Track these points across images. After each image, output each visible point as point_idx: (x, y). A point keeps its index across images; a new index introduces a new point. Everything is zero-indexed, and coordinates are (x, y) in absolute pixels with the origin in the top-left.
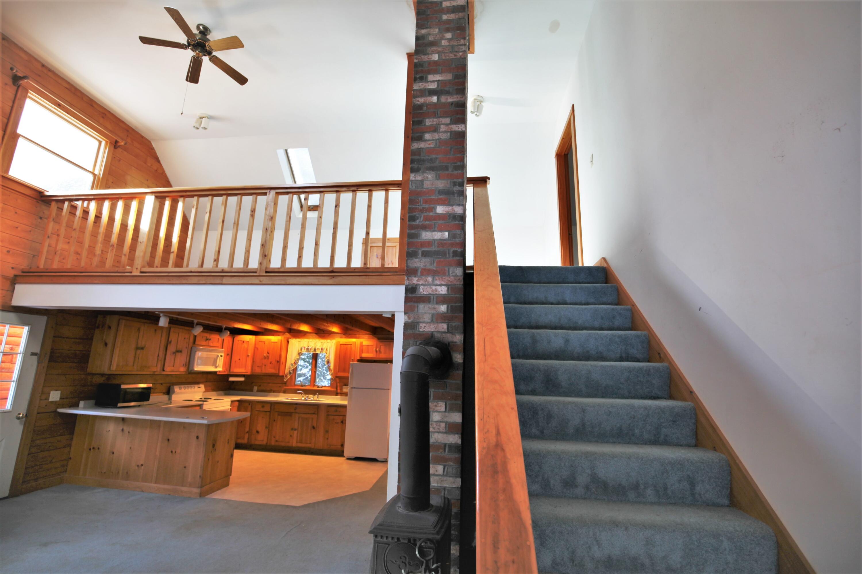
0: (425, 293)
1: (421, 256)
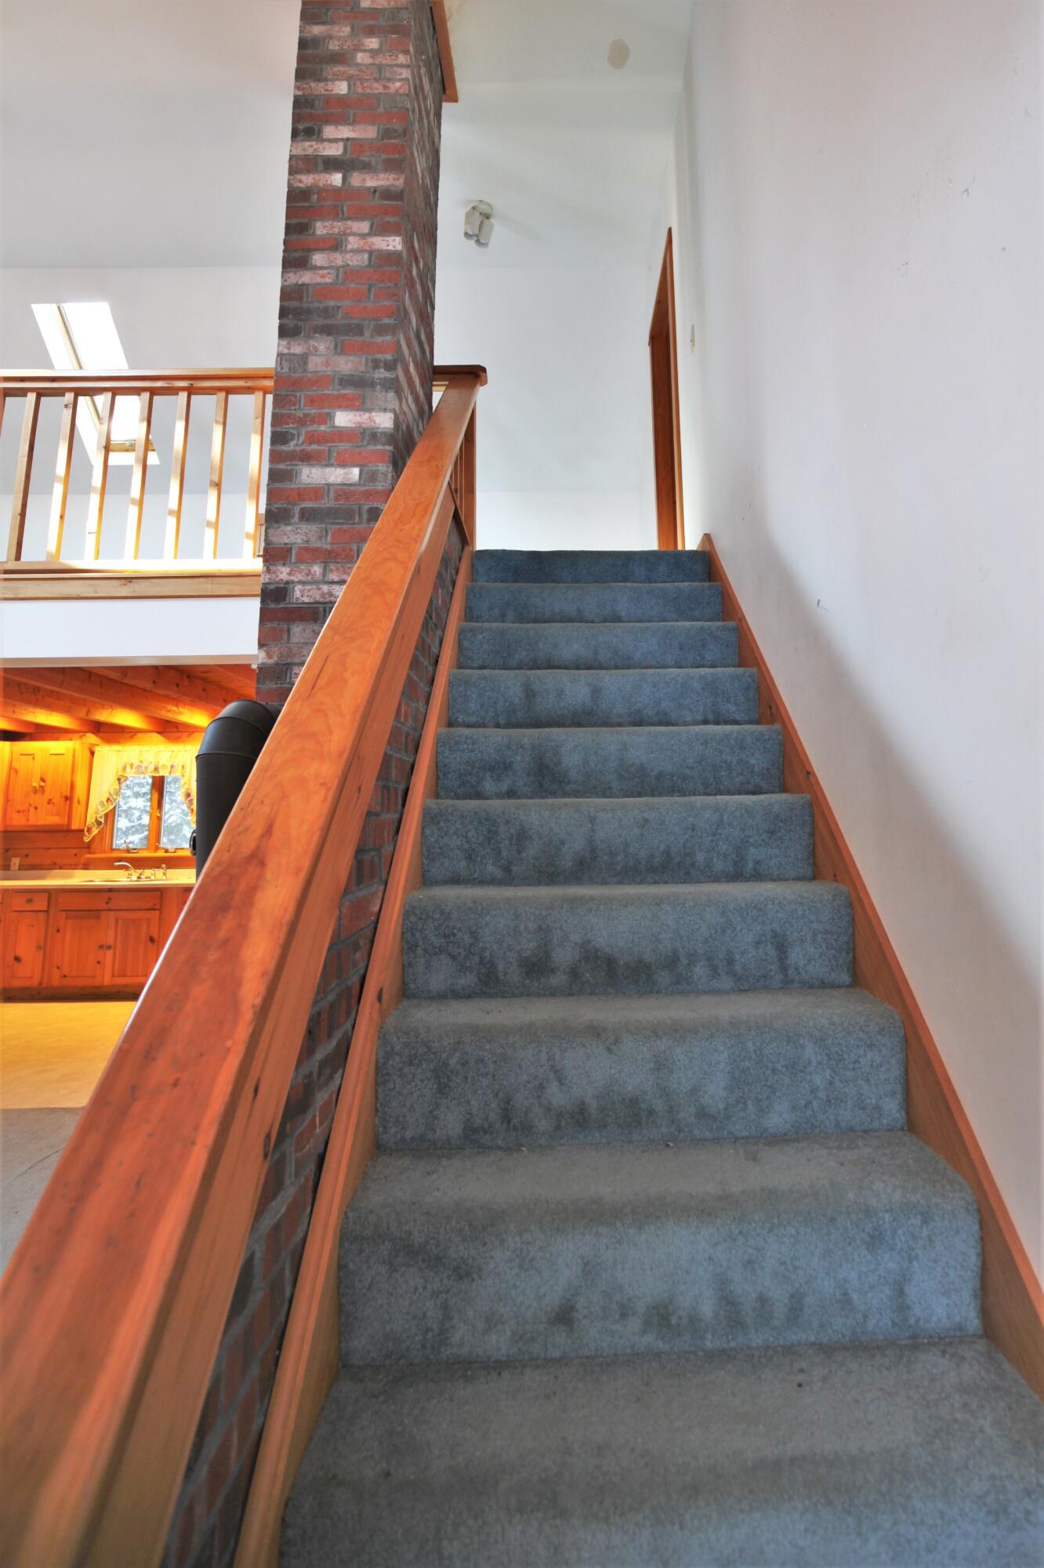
0: (306, 600)
1: (297, 520)
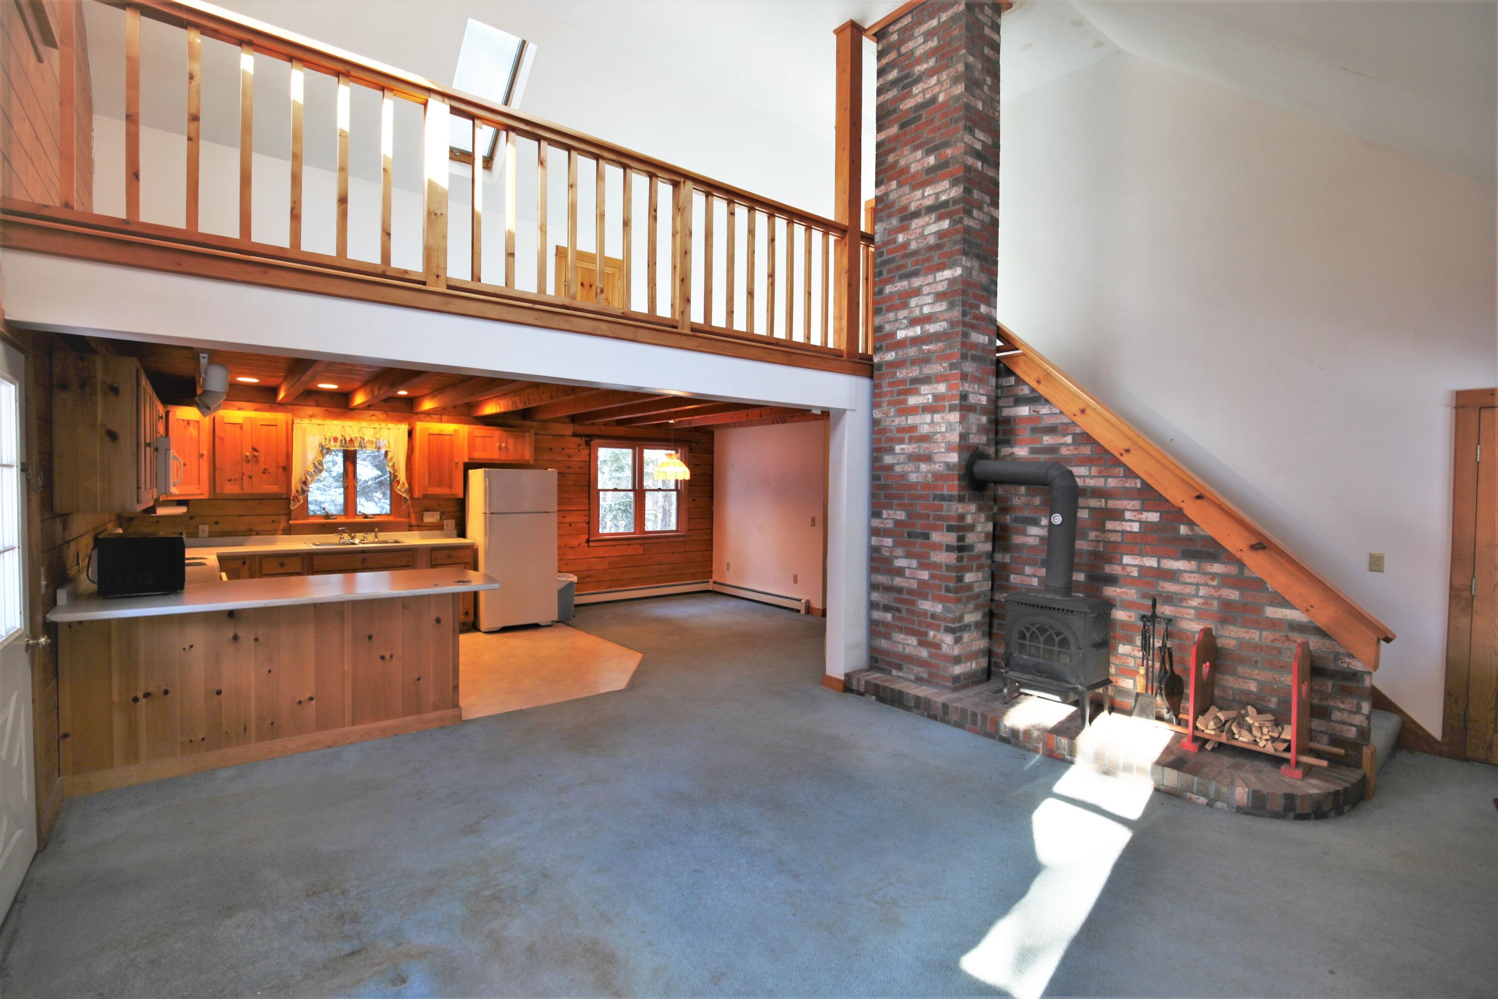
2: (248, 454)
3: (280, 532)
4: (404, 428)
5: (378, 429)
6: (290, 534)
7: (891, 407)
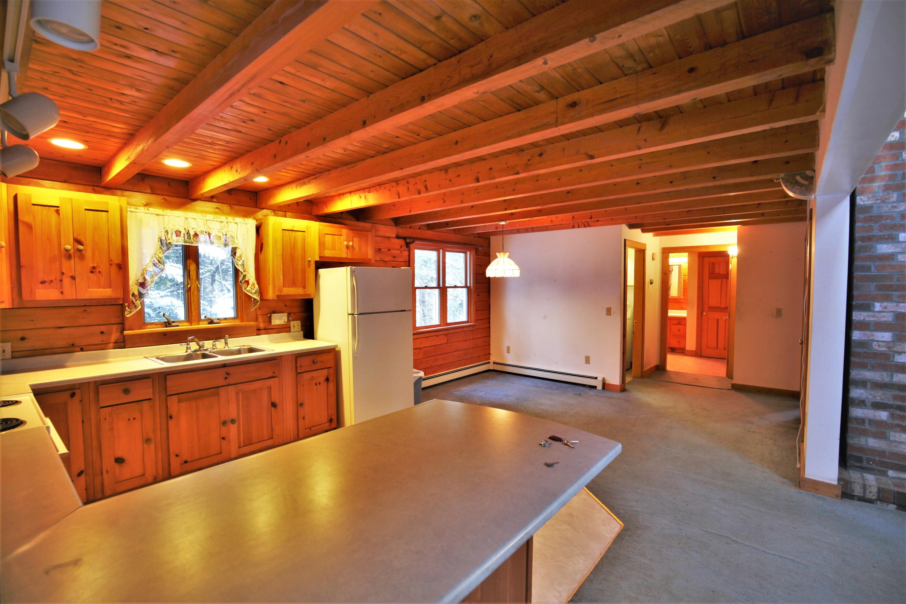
2: (68, 247)
3: (111, 345)
4: (251, 224)
5: (225, 223)
6: (124, 348)
7: (890, 192)
